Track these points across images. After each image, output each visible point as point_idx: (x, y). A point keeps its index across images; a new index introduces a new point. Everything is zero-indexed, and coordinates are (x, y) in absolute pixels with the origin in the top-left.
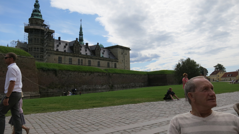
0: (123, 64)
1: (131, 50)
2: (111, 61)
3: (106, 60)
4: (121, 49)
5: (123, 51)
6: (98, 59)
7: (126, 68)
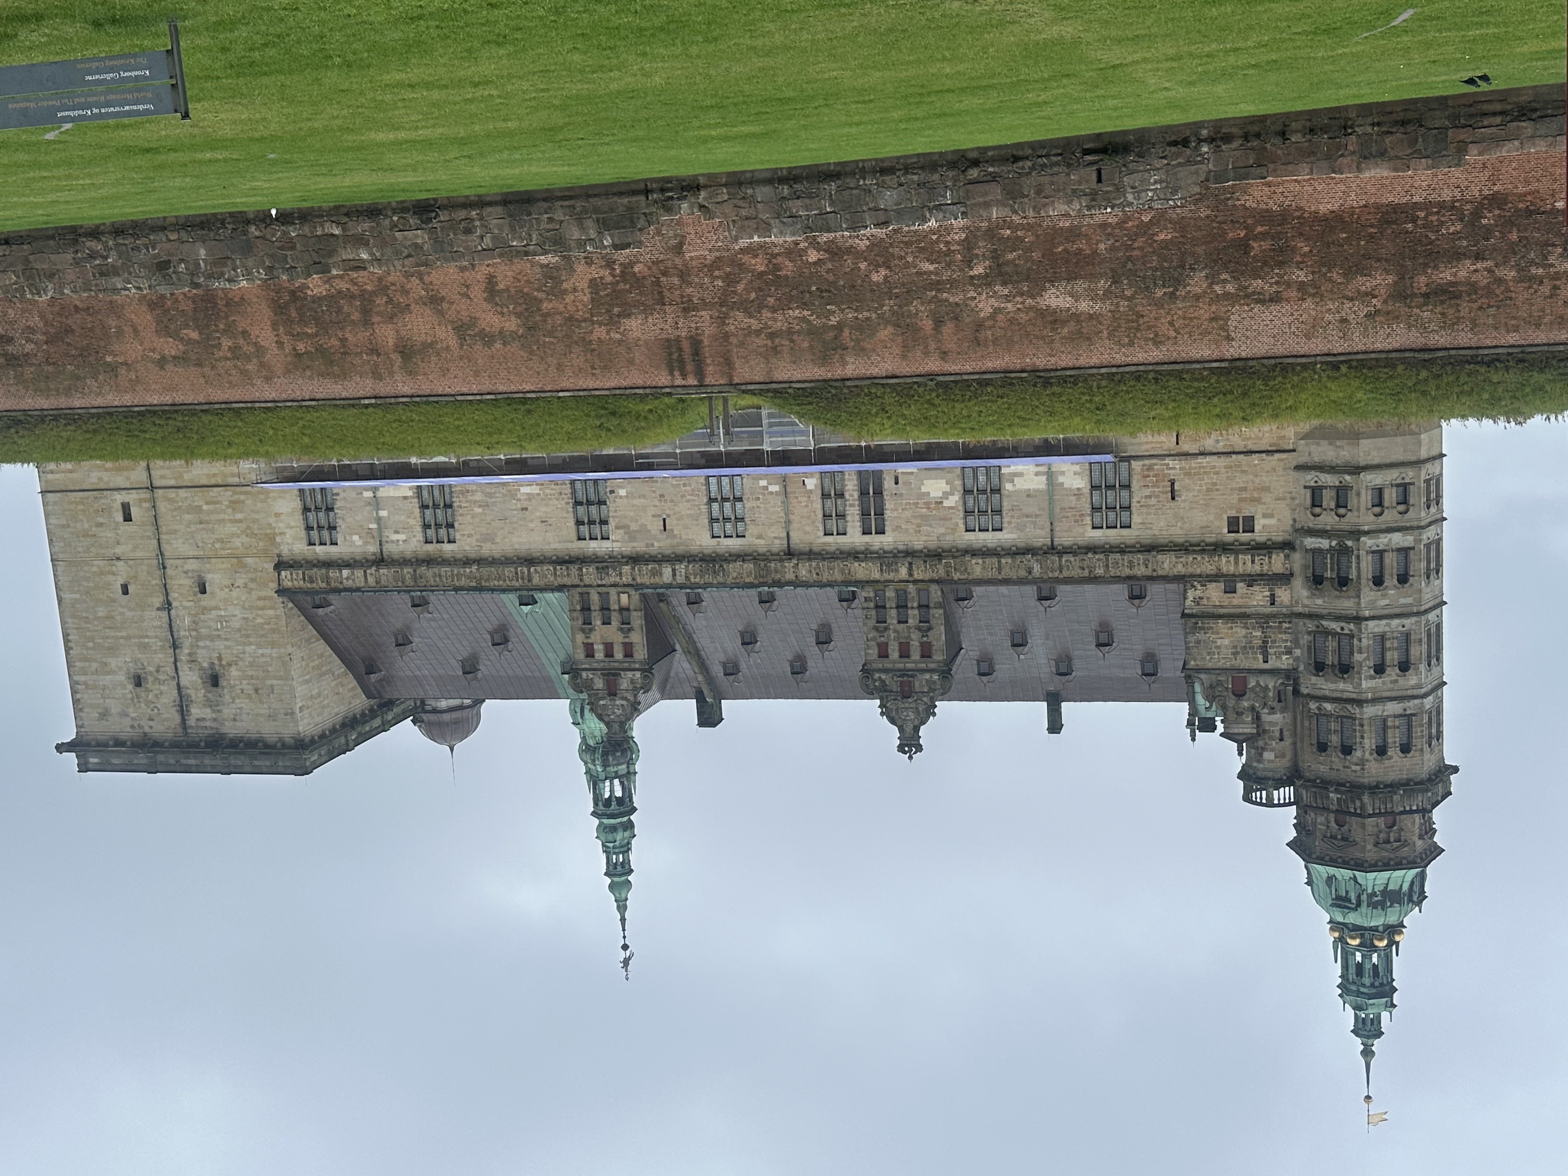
0: (176, 546)
1: (61, 748)
2: (404, 562)
3: (480, 561)
4: (231, 730)
5: (196, 712)
6: (603, 563)
7: (120, 498)
